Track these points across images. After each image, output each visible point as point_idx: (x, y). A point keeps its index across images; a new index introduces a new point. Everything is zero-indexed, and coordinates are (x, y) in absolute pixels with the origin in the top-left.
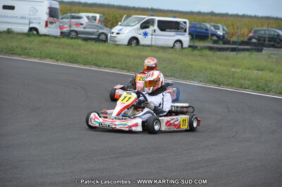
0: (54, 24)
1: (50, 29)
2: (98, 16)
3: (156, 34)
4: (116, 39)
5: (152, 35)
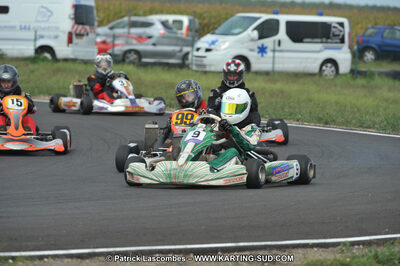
0: (85, 38)
2: (185, 20)
3: (281, 48)
4: (205, 61)
5: (274, 51)
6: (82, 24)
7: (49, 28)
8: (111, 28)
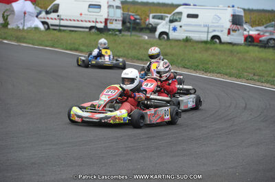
0: (237, 32)
1: (232, 37)
6: (236, 25)
7: (218, 26)
8: (266, 27)
